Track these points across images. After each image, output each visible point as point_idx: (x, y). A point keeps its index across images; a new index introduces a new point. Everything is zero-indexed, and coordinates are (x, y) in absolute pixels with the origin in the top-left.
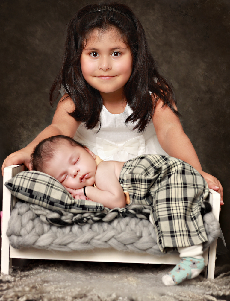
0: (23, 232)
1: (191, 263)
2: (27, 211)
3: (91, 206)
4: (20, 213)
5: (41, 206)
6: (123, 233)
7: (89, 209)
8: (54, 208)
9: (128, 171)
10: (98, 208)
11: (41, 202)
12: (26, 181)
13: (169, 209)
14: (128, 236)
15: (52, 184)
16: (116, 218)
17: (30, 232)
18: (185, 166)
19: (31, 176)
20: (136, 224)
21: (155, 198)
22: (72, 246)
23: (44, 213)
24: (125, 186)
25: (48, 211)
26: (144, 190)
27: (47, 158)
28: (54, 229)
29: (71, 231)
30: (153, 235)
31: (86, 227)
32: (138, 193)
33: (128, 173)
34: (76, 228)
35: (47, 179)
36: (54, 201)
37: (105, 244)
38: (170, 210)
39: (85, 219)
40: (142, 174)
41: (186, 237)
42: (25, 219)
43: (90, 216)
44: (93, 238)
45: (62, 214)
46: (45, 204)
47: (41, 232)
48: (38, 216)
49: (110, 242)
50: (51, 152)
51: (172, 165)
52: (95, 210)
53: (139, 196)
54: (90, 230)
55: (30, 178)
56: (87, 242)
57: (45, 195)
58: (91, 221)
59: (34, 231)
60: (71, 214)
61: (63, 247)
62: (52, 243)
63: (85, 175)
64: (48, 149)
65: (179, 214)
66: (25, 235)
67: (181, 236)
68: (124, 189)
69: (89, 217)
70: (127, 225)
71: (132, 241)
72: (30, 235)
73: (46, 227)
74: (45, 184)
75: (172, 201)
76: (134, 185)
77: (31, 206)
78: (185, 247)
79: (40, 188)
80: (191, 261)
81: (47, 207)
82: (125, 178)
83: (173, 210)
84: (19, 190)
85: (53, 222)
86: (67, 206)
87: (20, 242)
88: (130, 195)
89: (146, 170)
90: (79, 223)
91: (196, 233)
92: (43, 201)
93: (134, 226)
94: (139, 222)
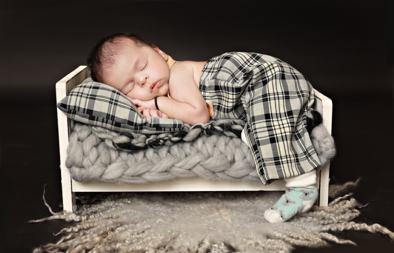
0: (86, 162)
1: (302, 194)
2: (89, 136)
3: (167, 125)
4: (81, 138)
5: (105, 128)
6: (211, 159)
7: (164, 128)
8: (121, 129)
9: (210, 76)
10: (176, 128)
11: (104, 124)
12: (83, 100)
13: (270, 128)
14: (218, 163)
15: (115, 101)
16: (199, 136)
17: (95, 163)
18: (283, 69)
19: (89, 92)
20: (226, 144)
21: (249, 114)
22: (148, 177)
23: (110, 137)
24: (207, 94)
25: (114, 134)
26: (231, 101)
27: (107, 64)
28: (124, 155)
29: (145, 156)
30: (248, 158)
31: (163, 151)
32: (224, 104)
33: (210, 78)
34: (150, 152)
35: (109, 94)
36: (120, 121)
37: (189, 172)
38: (272, 130)
39: (161, 141)
40: (228, 81)
41: (293, 164)
42: (88, 145)
43: (167, 136)
44: (173, 166)
45: (132, 137)
46: (109, 126)
47: (108, 162)
48: (103, 140)
49: (194, 170)
50: (112, 57)
51: (267, 67)
52: (172, 129)
53: (226, 108)
54: (169, 154)
55: (88, 95)
56: (166, 171)
57: (108, 115)
58: (168, 143)
59: (99, 161)
60: (144, 136)
61: (137, 178)
62: (123, 175)
63: (156, 83)
64: (108, 52)
65: (284, 134)
66: (89, 167)
67: (288, 163)
68: (206, 98)
69: (166, 138)
70: (215, 146)
71: (223, 168)
72: (95, 167)
73: (114, 154)
74: (106, 101)
75: (272, 118)
76: (219, 94)
77: (93, 128)
78: (294, 176)
79: (101, 107)
80: (302, 191)
81: (113, 129)
82: (207, 85)
83: (275, 129)
84: (76, 112)
85: (121, 147)
86: (137, 126)
87: (83, 175)
88: (214, 106)
89: (233, 75)
90: (154, 147)
91: (305, 156)
92: (107, 122)
93: (224, 147)
94: (229, 141)
